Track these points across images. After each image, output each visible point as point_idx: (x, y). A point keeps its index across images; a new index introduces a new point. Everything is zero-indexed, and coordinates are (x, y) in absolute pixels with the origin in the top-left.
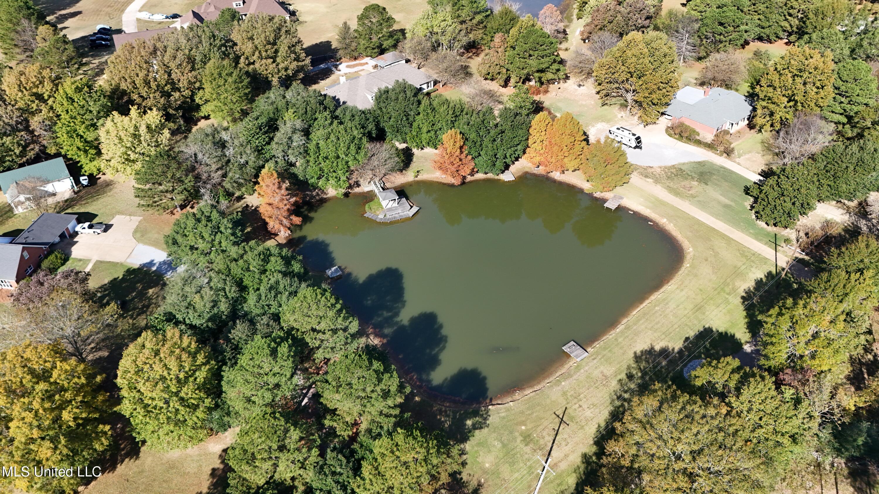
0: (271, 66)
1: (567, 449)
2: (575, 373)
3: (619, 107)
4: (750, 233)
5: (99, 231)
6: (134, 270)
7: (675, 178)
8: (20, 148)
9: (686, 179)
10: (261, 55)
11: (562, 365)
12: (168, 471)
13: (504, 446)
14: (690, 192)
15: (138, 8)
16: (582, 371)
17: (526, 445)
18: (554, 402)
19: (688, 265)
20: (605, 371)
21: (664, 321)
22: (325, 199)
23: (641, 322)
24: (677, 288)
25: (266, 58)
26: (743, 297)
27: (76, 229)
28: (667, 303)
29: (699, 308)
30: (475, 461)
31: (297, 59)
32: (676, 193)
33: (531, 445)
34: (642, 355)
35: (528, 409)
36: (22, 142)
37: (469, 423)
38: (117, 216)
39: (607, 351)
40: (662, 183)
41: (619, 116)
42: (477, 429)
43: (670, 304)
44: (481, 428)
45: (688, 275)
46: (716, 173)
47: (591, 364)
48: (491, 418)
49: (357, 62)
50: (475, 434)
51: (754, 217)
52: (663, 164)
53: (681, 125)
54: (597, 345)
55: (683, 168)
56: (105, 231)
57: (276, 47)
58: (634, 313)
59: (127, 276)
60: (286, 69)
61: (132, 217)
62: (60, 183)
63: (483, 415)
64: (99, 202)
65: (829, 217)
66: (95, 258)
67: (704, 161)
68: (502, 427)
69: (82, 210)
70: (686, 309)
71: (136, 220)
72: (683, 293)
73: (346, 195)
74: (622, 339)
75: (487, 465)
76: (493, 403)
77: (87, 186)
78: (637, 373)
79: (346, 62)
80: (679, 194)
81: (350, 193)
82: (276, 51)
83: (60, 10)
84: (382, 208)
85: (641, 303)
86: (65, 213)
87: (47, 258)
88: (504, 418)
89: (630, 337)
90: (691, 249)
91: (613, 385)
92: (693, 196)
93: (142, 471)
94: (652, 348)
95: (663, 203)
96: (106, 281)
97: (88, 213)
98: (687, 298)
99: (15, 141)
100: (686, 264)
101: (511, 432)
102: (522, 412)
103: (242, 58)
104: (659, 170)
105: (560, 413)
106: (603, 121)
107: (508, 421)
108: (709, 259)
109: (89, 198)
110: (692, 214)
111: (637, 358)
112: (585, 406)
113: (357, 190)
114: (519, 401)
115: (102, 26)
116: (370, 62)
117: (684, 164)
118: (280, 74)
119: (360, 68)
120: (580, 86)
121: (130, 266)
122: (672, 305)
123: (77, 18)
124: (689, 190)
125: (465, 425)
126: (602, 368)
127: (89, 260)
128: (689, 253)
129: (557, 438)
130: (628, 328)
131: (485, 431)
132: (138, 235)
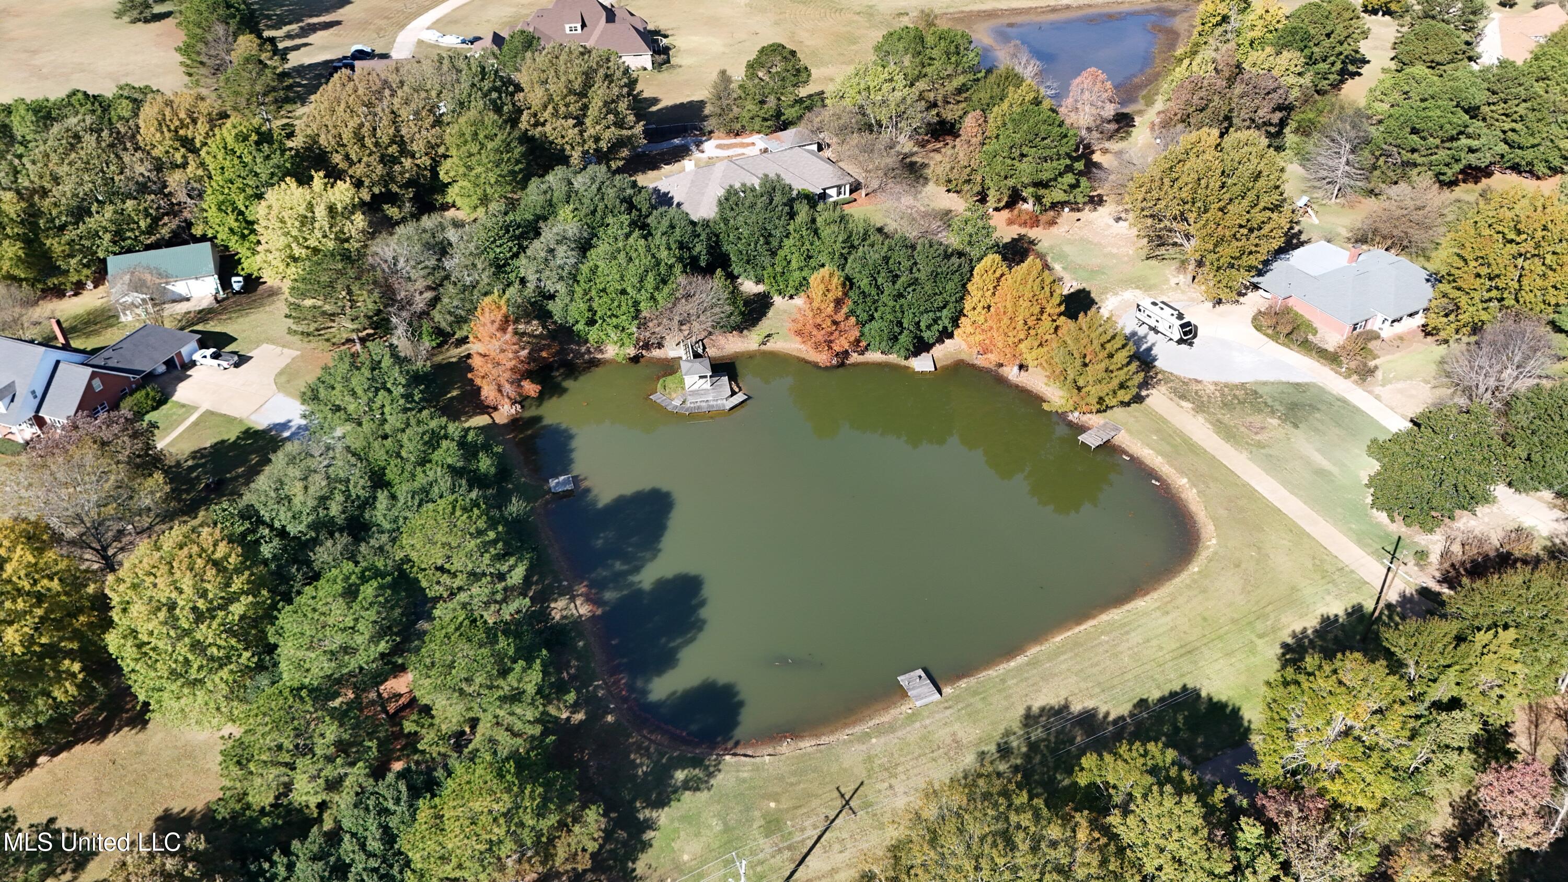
0: (570, 131)
1: (838, 859)
2: (903, 726)
3: (1178, 265)
4: (1351, 529)
5: (225, 364)
6: (257, 432)
7: (1238, 407)
8: (148, 220)
9: (1260, 411)
10: (557, 111)
11: (886, 708)
12: (179, 760)
13: (727, 829)
14: (1258, 437)
15: (429, 23)
16: (917, 725)
17: (767, 837)
18: (845, 770)
19: (1196, 569)
20: (961, 734)
21: (1108, 663)
22: (599, 360)
23: (1062, 658)
24: (1158, 608)
25: (565, 118)
26: (1285, 646)
27: (194, 358)
28: (1127, 633)
29: (1188, 651)
30: (669, 845)
31: (620, 124)
32: (1228, 433)
33: (776, 838)
34: (1040, 716)
35: (794, 773)
36: (151, 211)
37: (680, 775)
38: (265, 345)
39: (978, 698)
40: (1208, 414)
41: (1173, 281)
42: (688, 789)
43: (1133, 634)
44: (697, 789)
45: (1189, 587)
46: (1324, 408)
47: (937, 716)
48: (720, 776)
49: (739, 140)
50: (682, 798)
51: (1369, 500)
52: (1223, 379)
53: (1287, 311)
54: (963, 684)
55: (1260, 392)
56: (237, 365)
57: (584, 100)
58: (1058, 638)
59: (243, 439)
60: (597, 139)
61: (286, 350)
62: (199, 282)
63: (709, 766)
64: (247, 319)
65: (1527, 522)
66: (205, 406)
67: (1307, 384)
68: (735, 797)
69: (218, 329)
70: (1161, 648)
71: (290, 354)
72: (1168, 619)
73: (636, 359)
74: (1015, 681)
75: (686, 857)
76: (739, 752)
77: (238, 293)
78: (1019, 748)
79: (719, 138)
80: (1234, 437)
81: (643, 356)
82: (585, 107)
83: (311, 16)
84: (683, 388)
85: (1079, 622)
86: (192, 331)
87: (131, 395)
88: (744, 781)
89: (1031, 682)
90: (1214, 541)
91: (967, 761)
92: (1260, 445)
93: (140, 753)
94: (1066, 707)
95: (1193, 448)
96: (208, 445)
97: (225, 334)
98: (1172, 629)
99: (141, 208)
100: (1194, 568)
101: (748, 809)
102: (781, 778)
103: (525, 113)
104: (1212, 388)
105: (847, 790)
106: (1138, 287)
107: (749, 789)
108: (1243, 566)
109: (235, 312)
110: (1246, 478)
111: (1029, 719)
112: (900, 789)
113: (656, 353)
114: (783, 757)
115: (359, 47)
116: (759, 141)
117: (1265, 383)
118: (586, 147)
119: (739, 151)
120: (1118, 219)
121: (251, 425)
122: (1135, 638)
123: (331, 31)
124: (1256, 433)
125: (672, 777)
126: (956, 726)
127: (196, 408)
128: (1208, 547)
129: (827, 833)
130: (1033, 663)
131: (703, 796)
132: (283, 379)
